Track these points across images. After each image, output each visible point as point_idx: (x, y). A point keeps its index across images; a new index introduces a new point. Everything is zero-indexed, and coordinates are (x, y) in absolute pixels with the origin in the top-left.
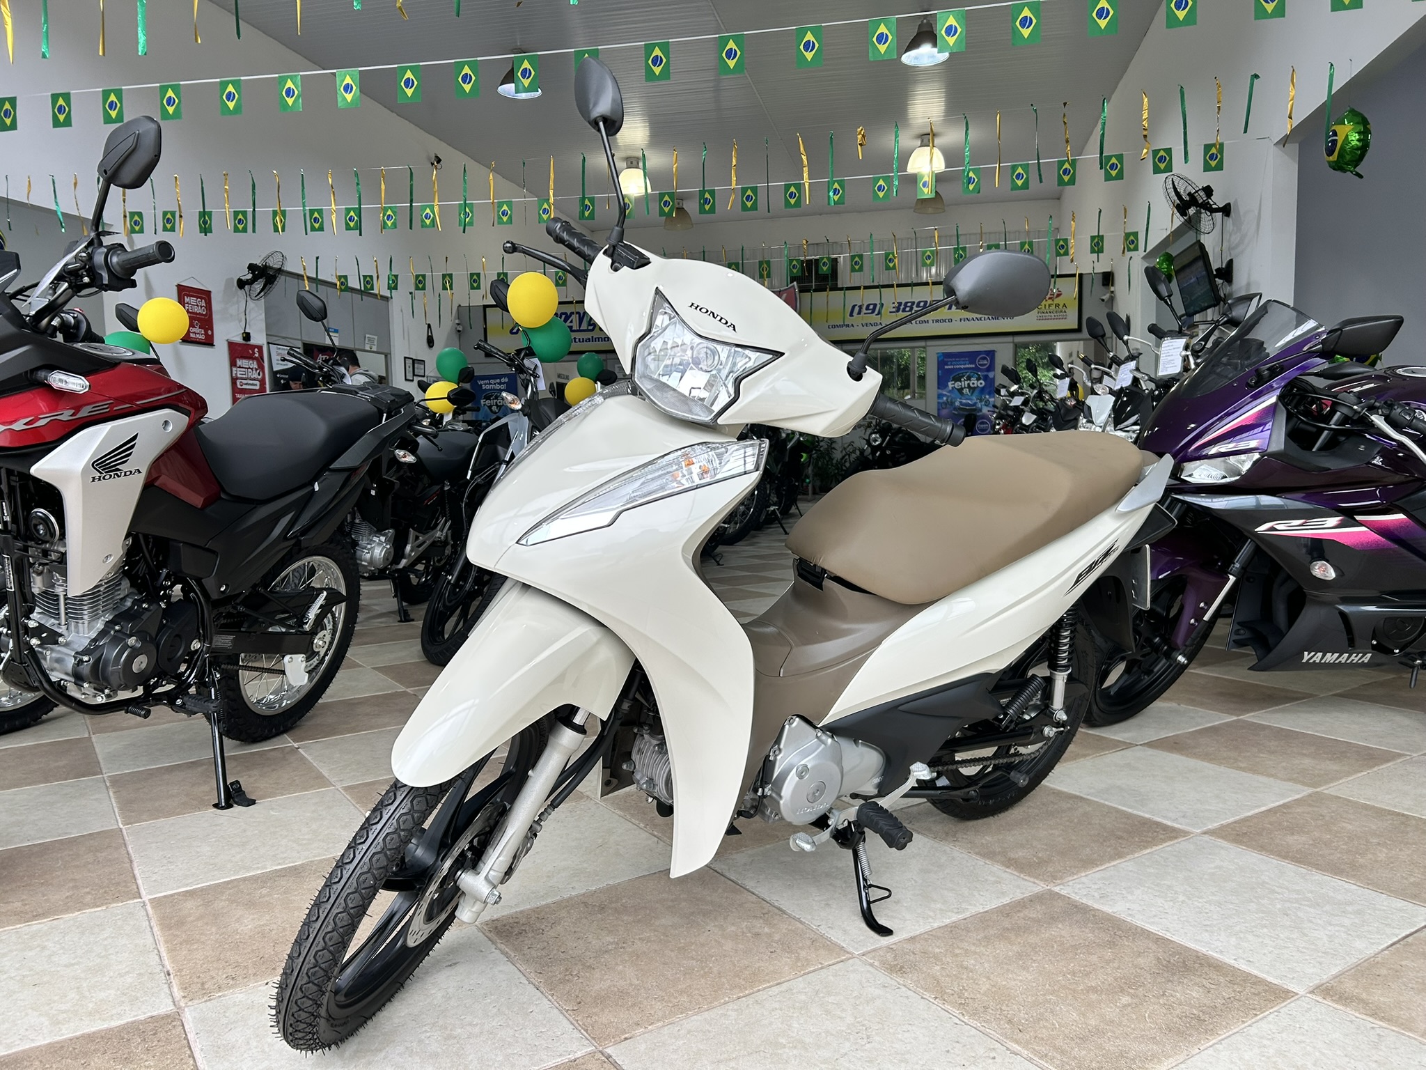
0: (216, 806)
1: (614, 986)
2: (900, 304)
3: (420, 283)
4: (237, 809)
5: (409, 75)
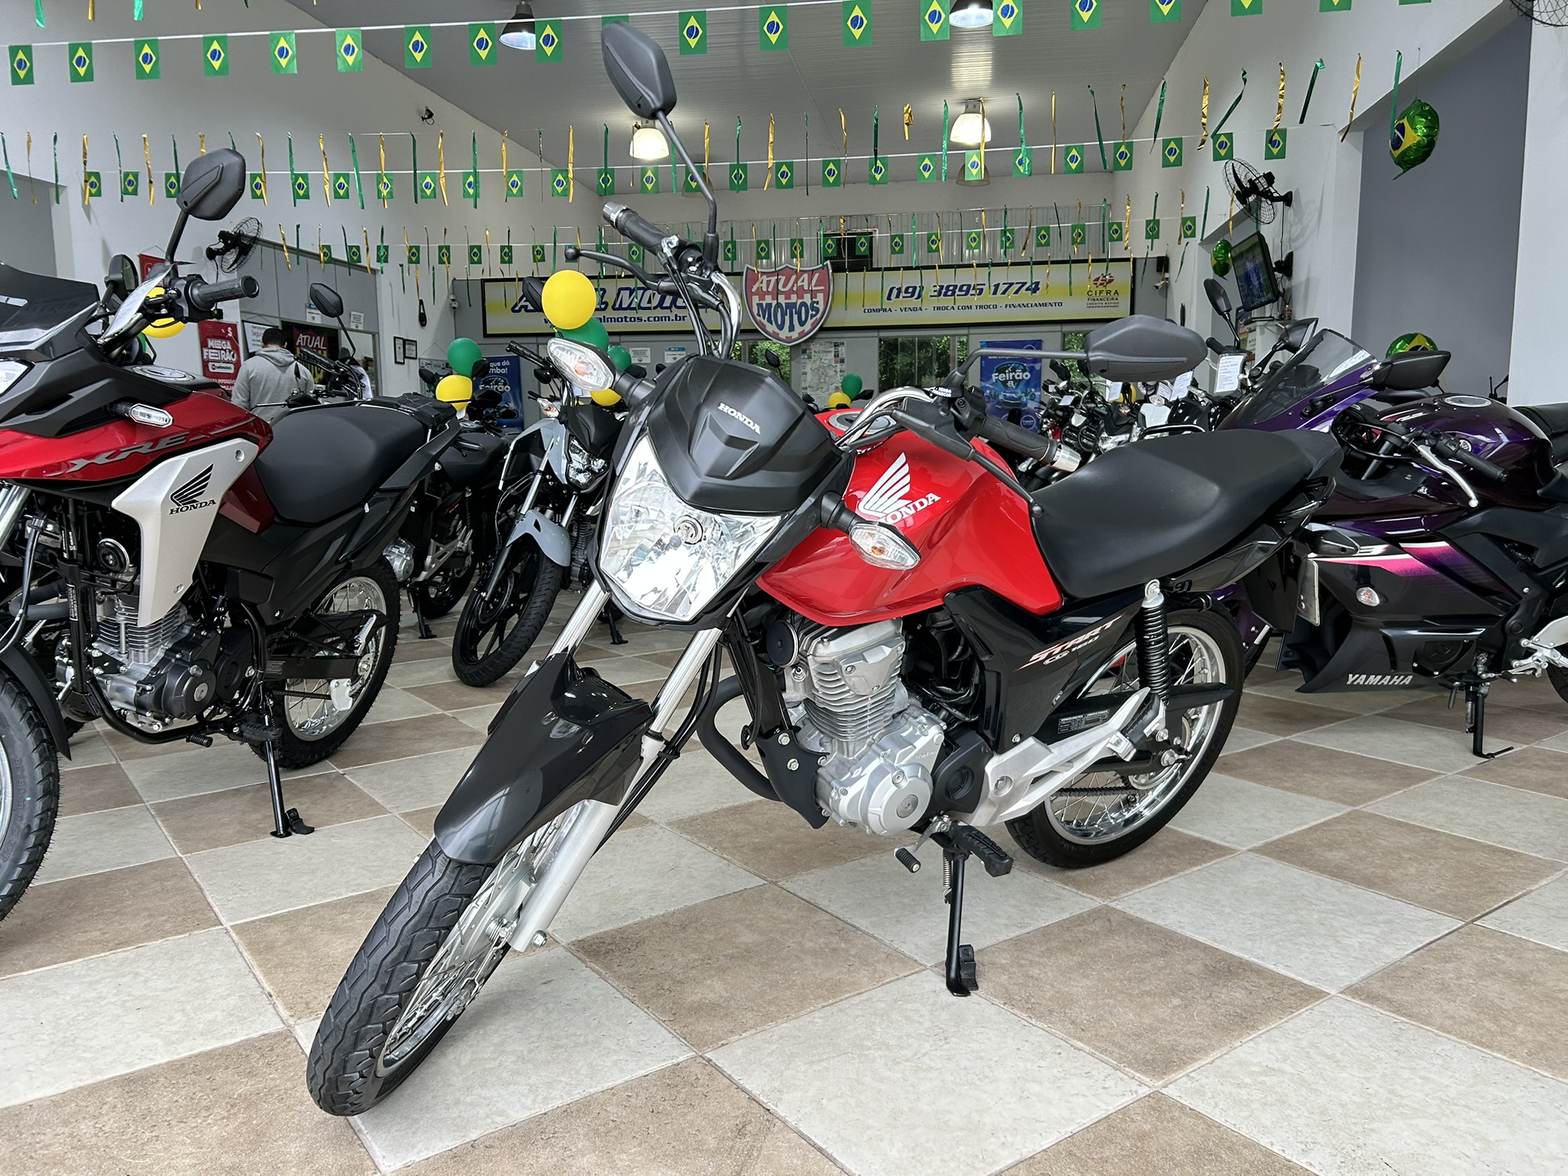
0: (274, 834)
2: (942, 287)
3: (414, 256)
4: (296, 838)
5: (418, 37)
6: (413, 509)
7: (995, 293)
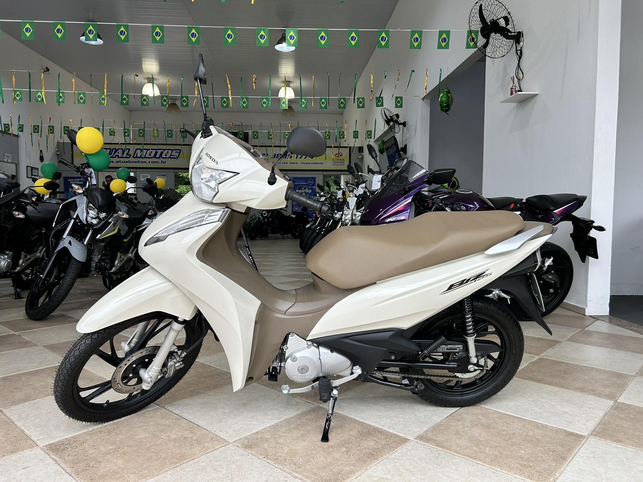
2: (275, 154)
3: (36, 129)
7: (297, 158)
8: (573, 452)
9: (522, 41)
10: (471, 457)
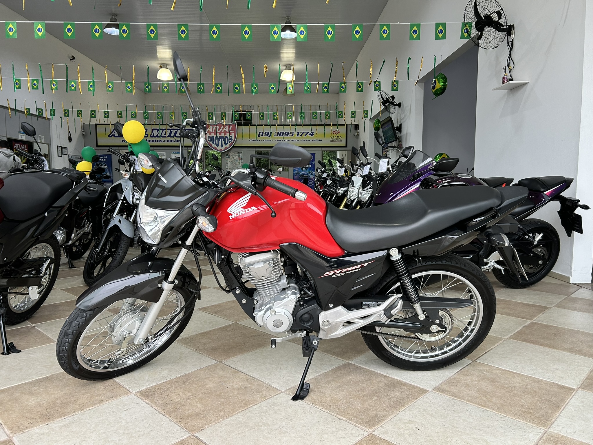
0: (3, 354)
1: (194, 411)
2: (278, 132)
3: (66, 113)
4: (12, 355)
5: (69, 26)
6: (67, 215)
7: (298, 135)
8: (566, 402)
9: (513, 33)
10: (482, 406)
